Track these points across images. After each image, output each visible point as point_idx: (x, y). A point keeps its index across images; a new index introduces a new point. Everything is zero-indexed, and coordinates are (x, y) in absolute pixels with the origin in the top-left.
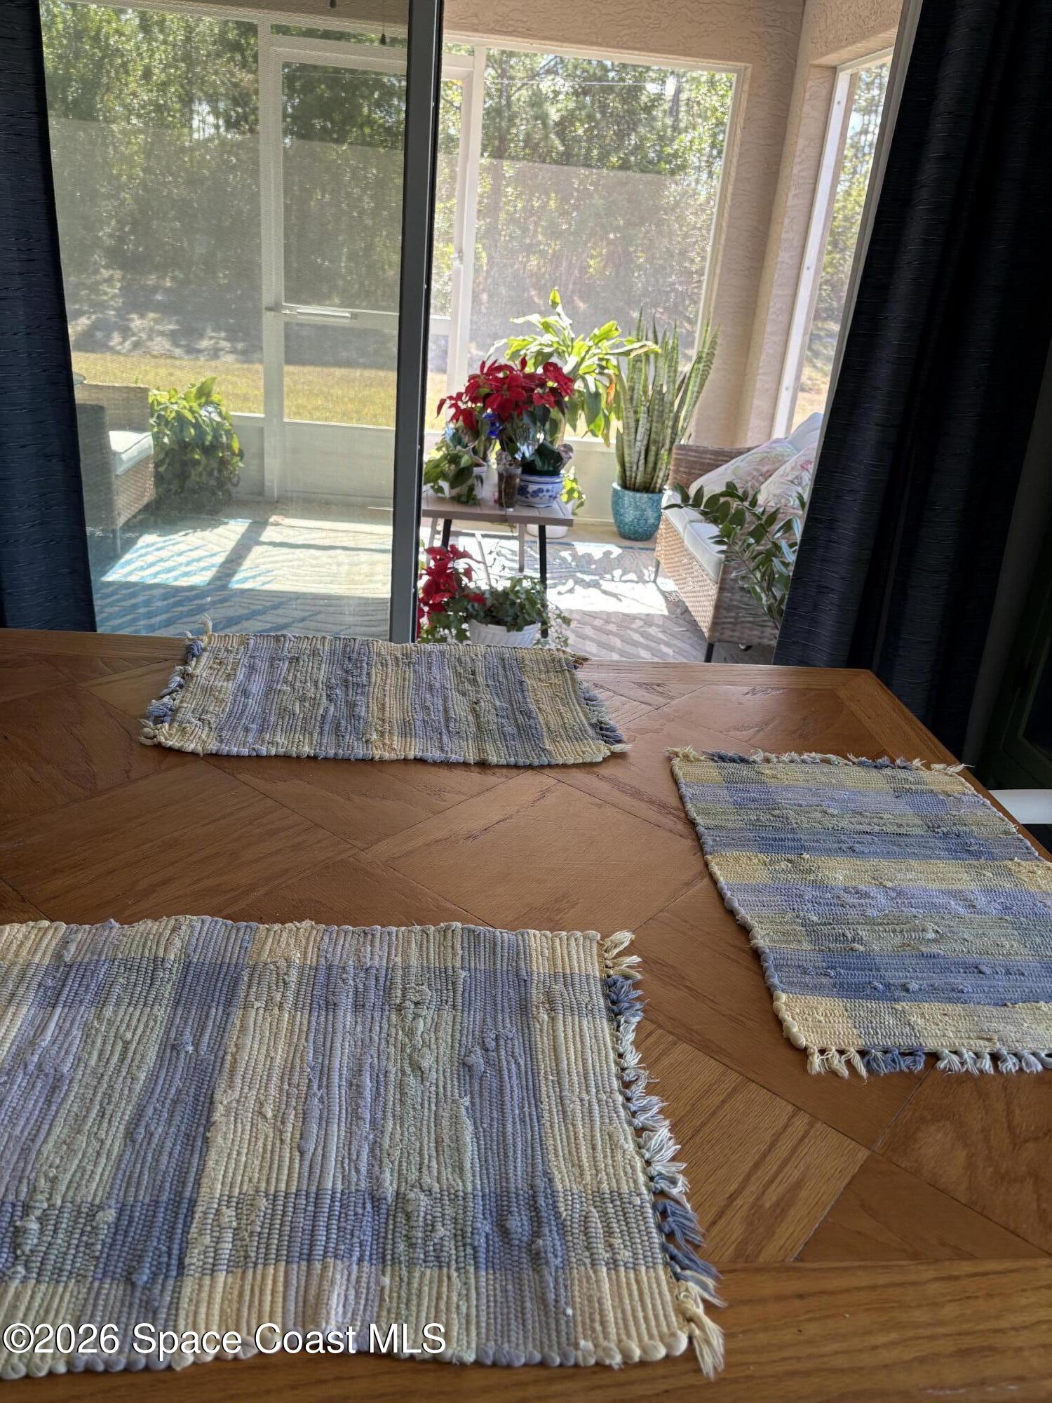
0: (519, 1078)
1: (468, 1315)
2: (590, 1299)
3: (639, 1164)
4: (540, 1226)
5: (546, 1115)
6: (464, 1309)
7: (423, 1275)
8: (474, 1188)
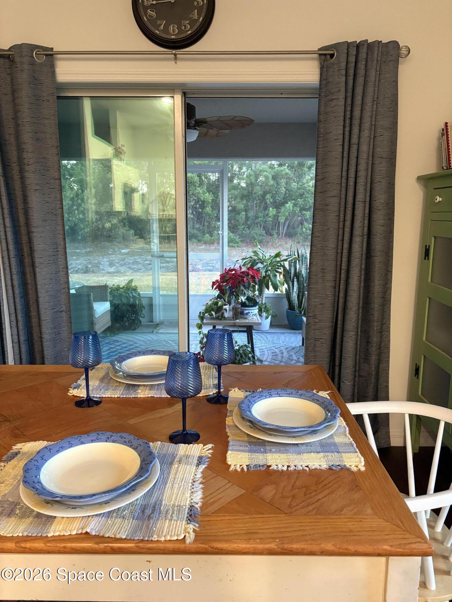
0: (163, 479)
1: (127, 529)
2: (161, 527)
3: (189, 499)
4: (154, 511)
5: (167, 488)
6: (126, 527)
7: (118, 520)
8: (140, 503)
